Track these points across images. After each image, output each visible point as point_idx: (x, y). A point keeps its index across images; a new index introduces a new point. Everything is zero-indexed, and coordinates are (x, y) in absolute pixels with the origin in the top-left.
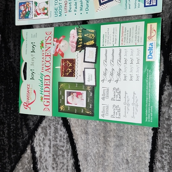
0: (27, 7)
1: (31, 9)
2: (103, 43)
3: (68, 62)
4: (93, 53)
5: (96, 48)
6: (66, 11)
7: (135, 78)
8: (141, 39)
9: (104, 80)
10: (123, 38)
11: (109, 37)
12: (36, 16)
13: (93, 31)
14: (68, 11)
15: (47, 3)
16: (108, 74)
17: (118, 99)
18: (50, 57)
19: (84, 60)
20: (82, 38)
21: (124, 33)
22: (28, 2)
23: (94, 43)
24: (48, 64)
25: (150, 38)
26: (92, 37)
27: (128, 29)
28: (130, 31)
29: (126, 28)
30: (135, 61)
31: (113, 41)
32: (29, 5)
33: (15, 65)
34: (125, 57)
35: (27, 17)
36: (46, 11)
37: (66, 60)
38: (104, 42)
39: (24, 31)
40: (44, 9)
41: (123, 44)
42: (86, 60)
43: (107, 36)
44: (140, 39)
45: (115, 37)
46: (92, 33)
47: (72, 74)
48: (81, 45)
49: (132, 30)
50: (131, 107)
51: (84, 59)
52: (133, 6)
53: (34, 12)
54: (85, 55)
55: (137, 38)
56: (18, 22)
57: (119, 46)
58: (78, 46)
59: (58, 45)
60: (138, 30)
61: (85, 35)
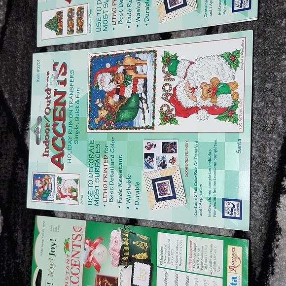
0: (46, 183)
1: (51, 186)
2: (161, 261)
3: (106, 280)
4: (146, 273)
5: (150, 266)
6: (105, 200)
8: (219, 266)
10: (192, 259)
11: (170, 254)
12: (60, 199)
14: (108, 200)
15: (76, 181)
18: (78, 267)
19: (132, 282)
20: (129, 246)
21: (193, 253)
22: (48, 175)
23: (147, 257)
24: (74, 279)
26: (145, 248)
27: (199, 247)
28: (202, 251)
29: (195, 244)
31: (177, 261)
32: (49, 180)
33: (23, 270)
35: (46, 199)
36: (74, 194)
37: (103, 277)
38: (163, 259)
39: (40, 219)
40: (72, 190)
41: (192, 269)
42: (134, 283)
43: (167, 250)
44: (217, 266)
45: (179, 256)
46: (145, 241)
48: (127, 258)
49: (204, 250)
51: (132, 280)
53: (56, 192)
54: (133, 275)
55: (213, 264)
56: (32, 204)
57: (186, 272)
58: (123, 258)
59: (91, 251)
60: (213, 252)
61: (134, 243)
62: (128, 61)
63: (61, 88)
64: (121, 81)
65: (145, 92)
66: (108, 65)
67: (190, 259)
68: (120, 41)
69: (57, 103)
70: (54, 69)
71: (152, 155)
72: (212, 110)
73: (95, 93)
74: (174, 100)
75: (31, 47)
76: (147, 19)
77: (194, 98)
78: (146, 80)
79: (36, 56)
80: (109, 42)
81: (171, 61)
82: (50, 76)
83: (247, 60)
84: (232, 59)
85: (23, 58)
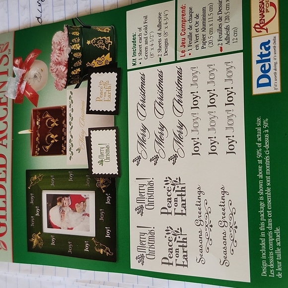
2: (134, 58)
3: (48, 116)
5: (116, 74)
8: (235, 33)
9: (139, 158)
10: (186, 36)
11: (149, 40)
13: (107, 29)
16: (150, 141)
17: (179, 209)
18: (5, 107)
19: (88, 107)
20: (81, 50)
21: (187, 24)
23: (110, 60)
25: (261, 28)
26: (107, 46)
28: (204, 15)
29: (191, 9)
30: (221, 100)
31: (160, 50)
34: (194, 89)
38: (137, 55)
41: (187, 53)
42: (92, 108)
43: (143, 36)
44: (231, 32)
45: (163, 38)
46: (106, 34)
47: (59, 148)
48: (79, 70)
50: (217, 233)
51: (88, 104)
54: (89, 95)
55: (224, 31)
57: (176, 61)
58: (73, 73)
59: (23, 75)
60: (224, 10)
61: (88, 42)
67: (183, 37)
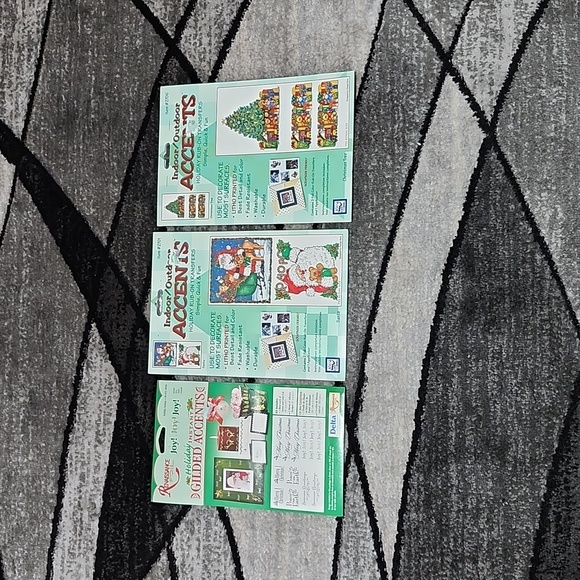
0: (168, 350)
1: (173, 353)
2: (276, 410)
3: (228, 430)
4: (263, 421)
5: (267, 415)
6: (226, 363)
7: (315, 457)
8: (323, 409)
9: (277, 457)
10: (302, 406)
11: (284, 403)
13: (263, 393)
14: (229, 364)
15: (198, 348)
16: (283, 450)
17: (295, 481)
18: (202, 422)
19: (251, 429)
20: (249, 400)
21: (302, 401)
22: (169, 343)
23: (264, 408)
24: (198, 432)
25: (333, 410)
27: (307, 396)
30: (316, 436)
31: (289, 409)
32: (171, 347)
33: (144, 430)
34: (304, 430)
35: (168, 365)
36: (196, 359)
37: (225, 428)
38: (278, 409)
39: (161, 383)
40: (194, 356)
41: (302, 413)
42: (253, 430)
43: (281, 401)
44: (321, 409)
45: (291, 404)
47: (234, 448)
48: (247, 410)
50: (311, 492)
51: (251, 427)
52: (312, 368)
54: (252, 423)
56: (152, 370)
57: (297, 416)
58: (243, 411)
59: (214, 407)
60: (318, 398)
61: (253, 397)
62: (247, 245)
63: (182, 265)
64: (241, 261)
65: (263, 272)
66: (228, 248)
67: (300, 406)
68: (239, 228)
69: (177, 278)
70: (175, 248)
71: (269, 325)
72: (317, 289)
73: (216, 270)
74: (287, 279)
75: (151, 225)
76: (263, 212)
77: (303, 279)
78: (263, 261)
79: (156, 235)
80: (229, 228)
81: (285, 248)
82: (171, 253)
83: (344, 251)
84: (333, 250)
85: (141, 235)
